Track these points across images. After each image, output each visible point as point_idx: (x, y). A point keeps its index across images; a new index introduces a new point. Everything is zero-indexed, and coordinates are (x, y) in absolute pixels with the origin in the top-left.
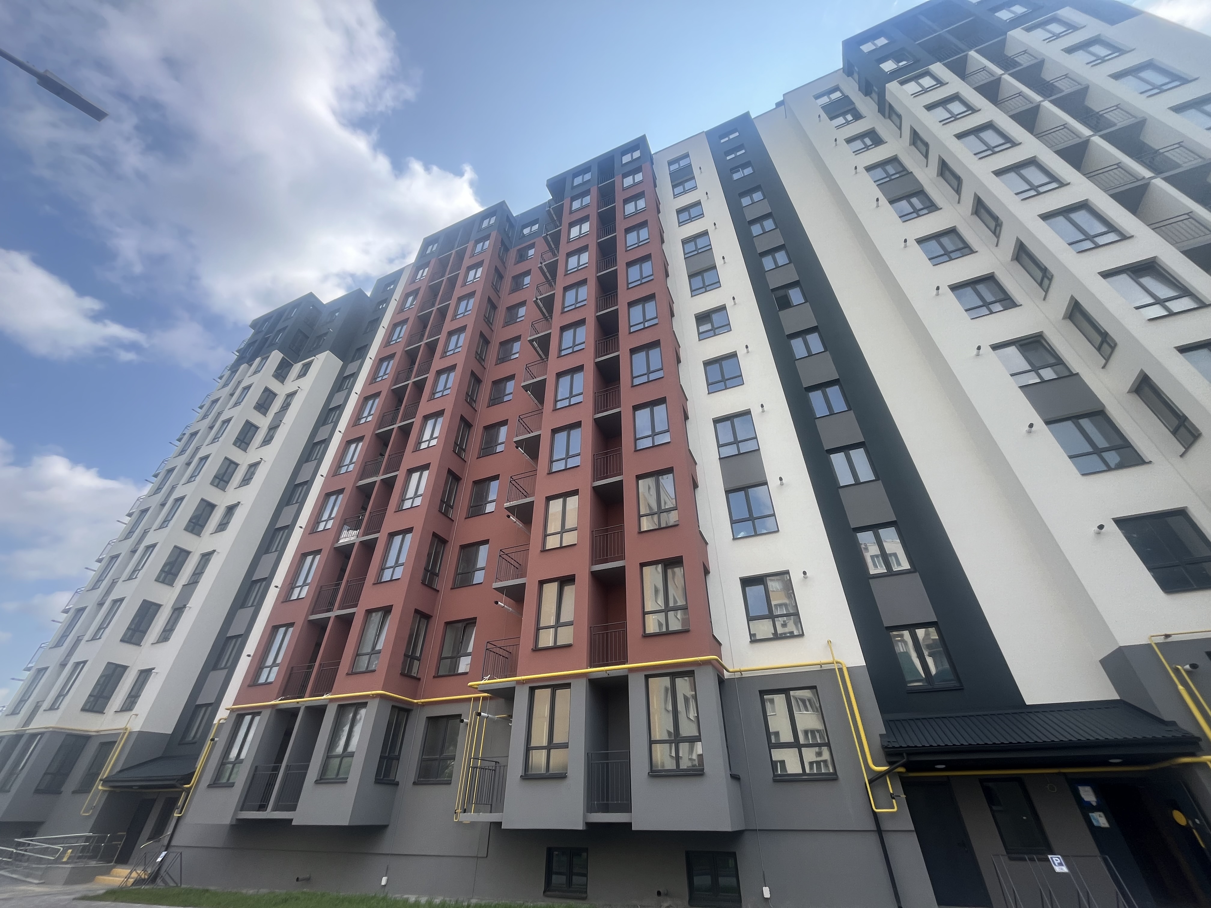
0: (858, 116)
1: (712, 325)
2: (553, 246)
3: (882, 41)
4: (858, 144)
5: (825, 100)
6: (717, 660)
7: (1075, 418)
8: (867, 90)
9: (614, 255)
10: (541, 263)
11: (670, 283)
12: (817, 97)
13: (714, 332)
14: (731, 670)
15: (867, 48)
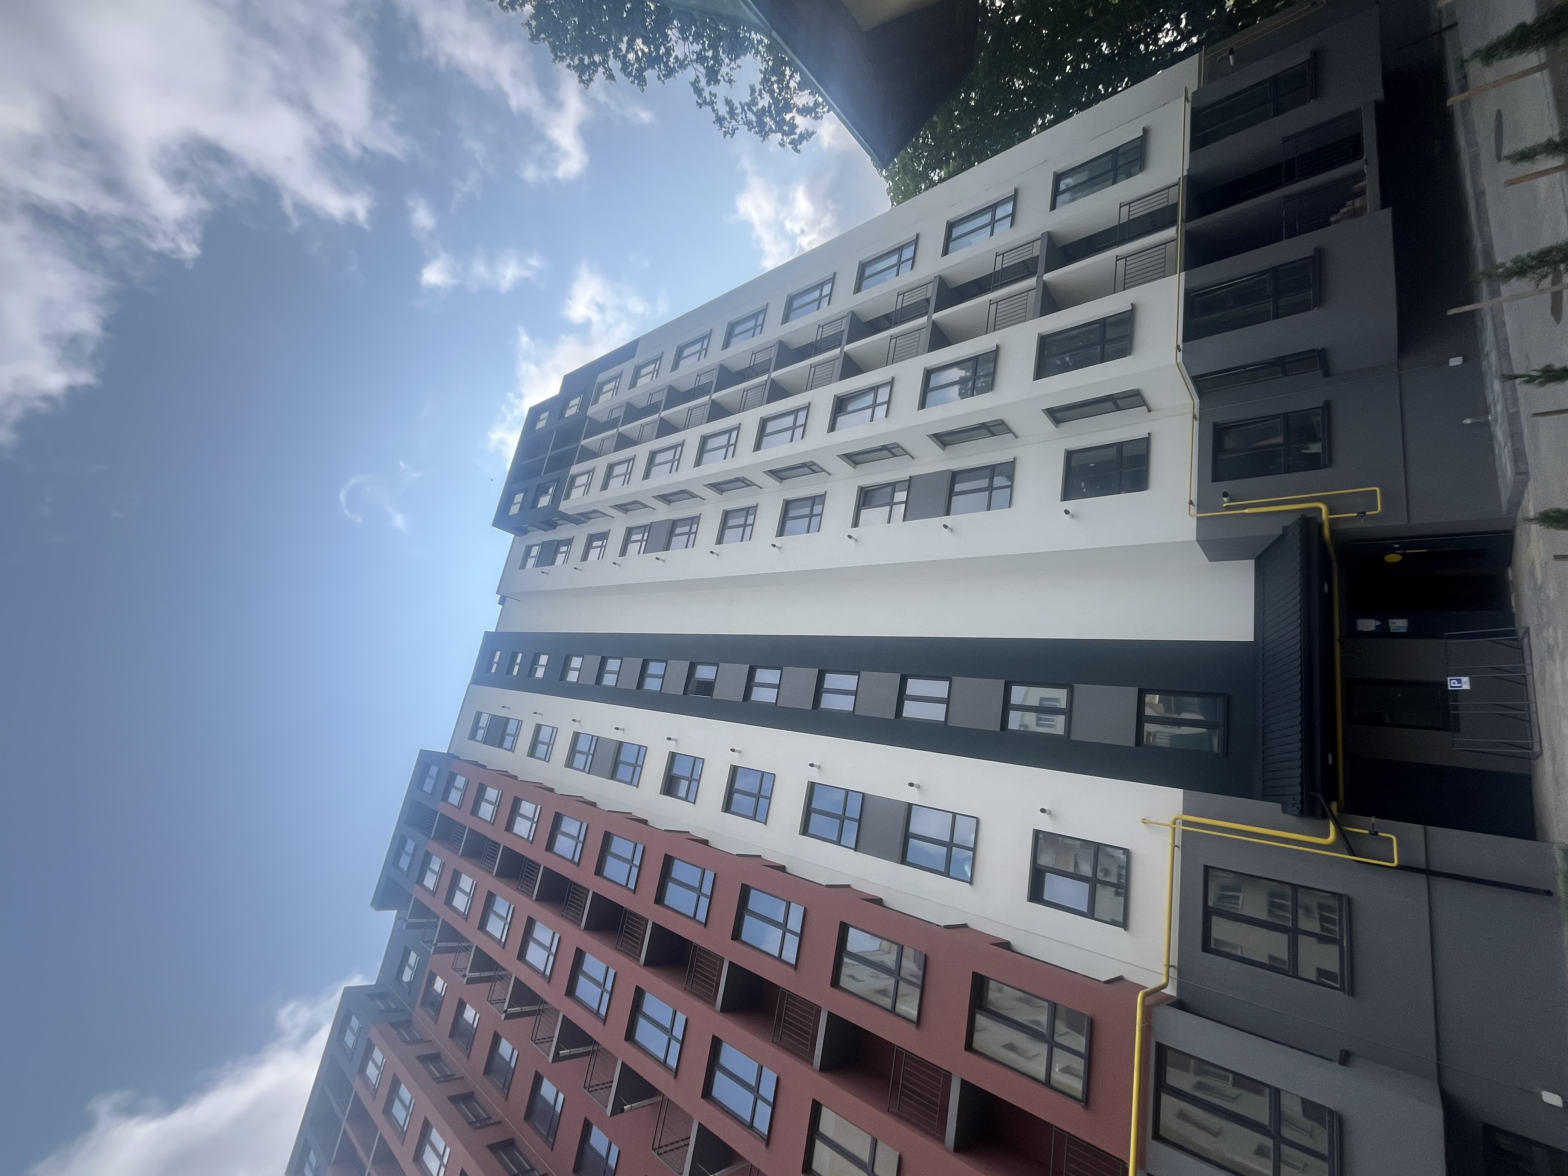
0: (569, 542)
1: (685, 778)
2: (456, 944)
3: (519, 498)
4: (594, 554)
5: (531, 562)
6: (1146, 995)
7: (951, 493)
8: (550, 525)
9: (526, 861)
10: (464, 976)
11: (605, 805)
12: (523, 566)
13: (694, 780)
14: (1164, 980)
15: (515, 510)
